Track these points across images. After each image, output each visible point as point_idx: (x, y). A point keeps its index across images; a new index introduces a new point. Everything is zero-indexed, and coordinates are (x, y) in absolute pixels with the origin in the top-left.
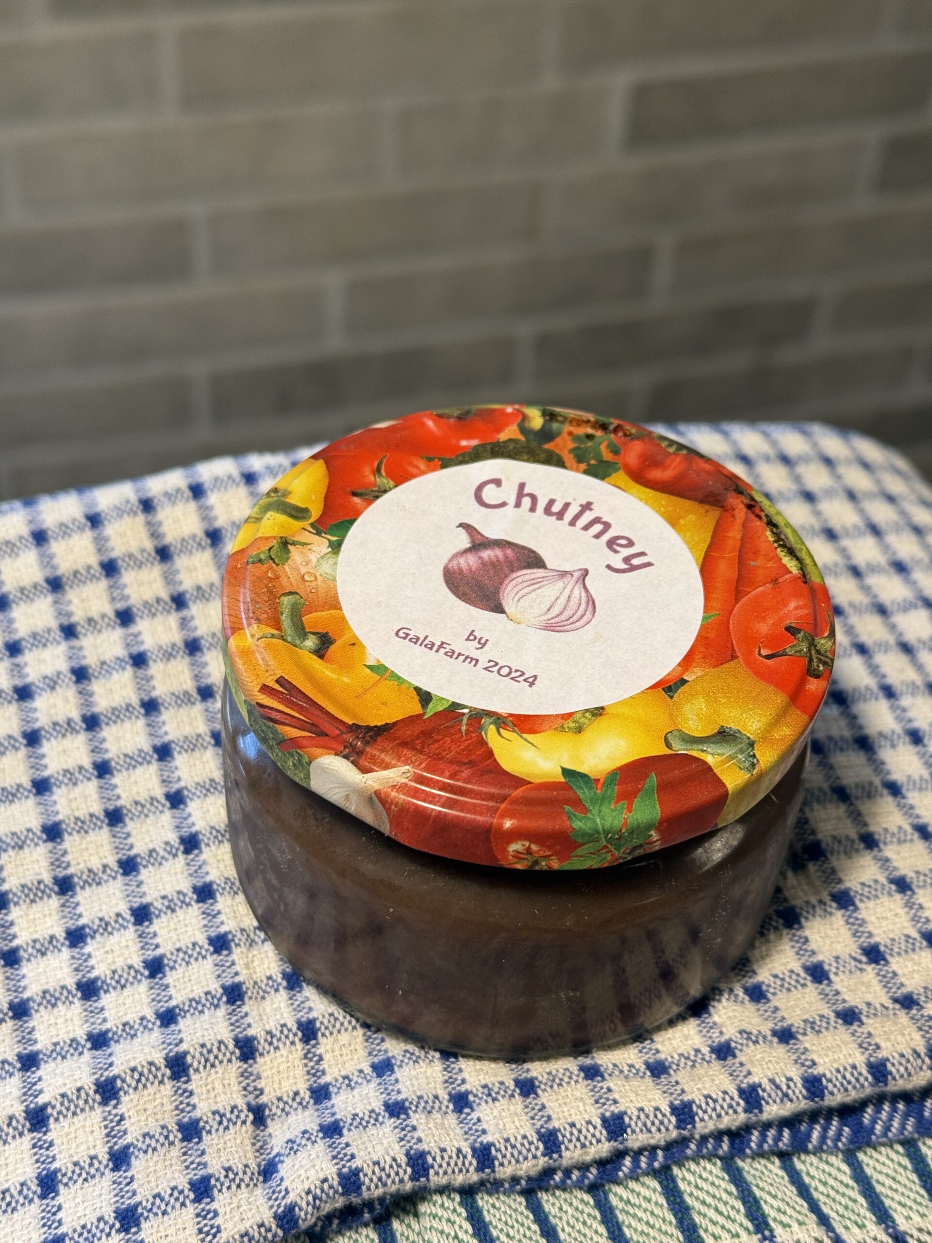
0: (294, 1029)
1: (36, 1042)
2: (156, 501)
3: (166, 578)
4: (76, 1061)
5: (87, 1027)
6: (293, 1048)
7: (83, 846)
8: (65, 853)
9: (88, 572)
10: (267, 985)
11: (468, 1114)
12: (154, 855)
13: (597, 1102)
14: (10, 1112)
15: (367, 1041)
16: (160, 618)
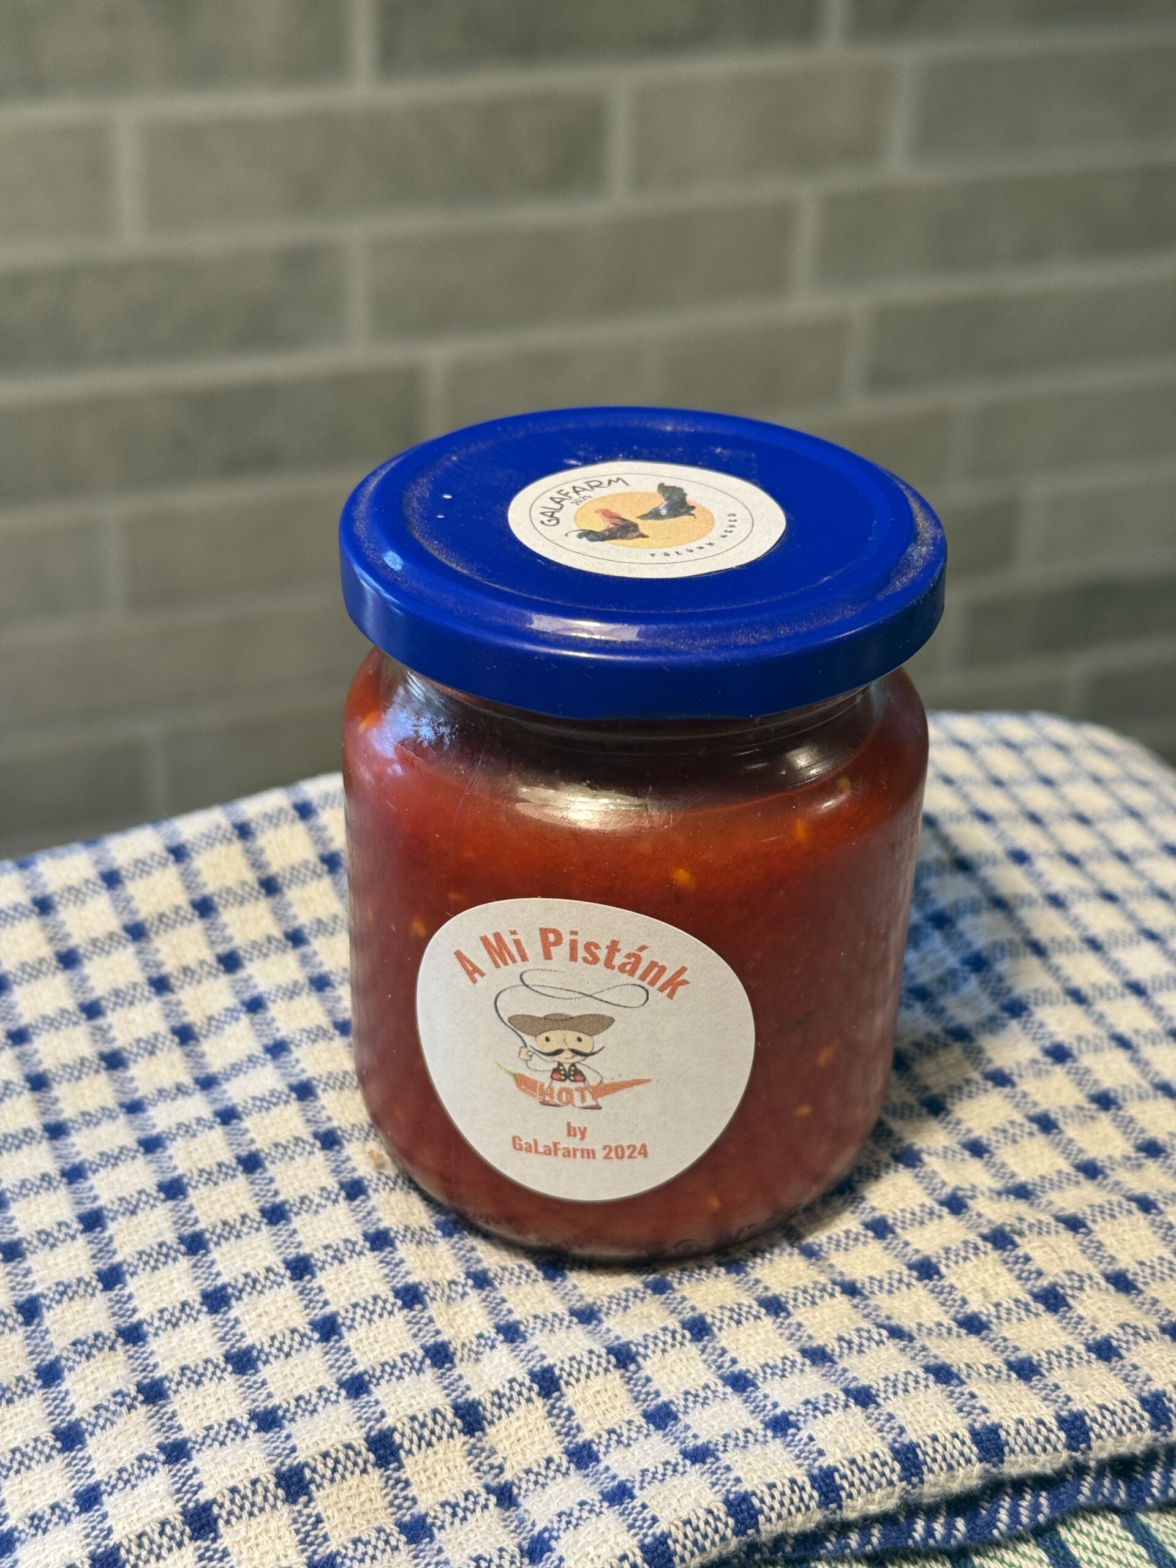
0: (527, 1382)
1: (180, 1428)
2: (253, 825)
3: (275, 914)
4: (242, 1447)
5: (247, 1405)
6: (530, 1406)
7: (213, 1198)
8: (191, 1208)
9: (177, 913)
10: (479, 1345)
11: (794, 1435)
12: (307, 1202)
13: (960, 1410)
14: (160, 1515)
15: (628, 1383)
16: (273, 958)
